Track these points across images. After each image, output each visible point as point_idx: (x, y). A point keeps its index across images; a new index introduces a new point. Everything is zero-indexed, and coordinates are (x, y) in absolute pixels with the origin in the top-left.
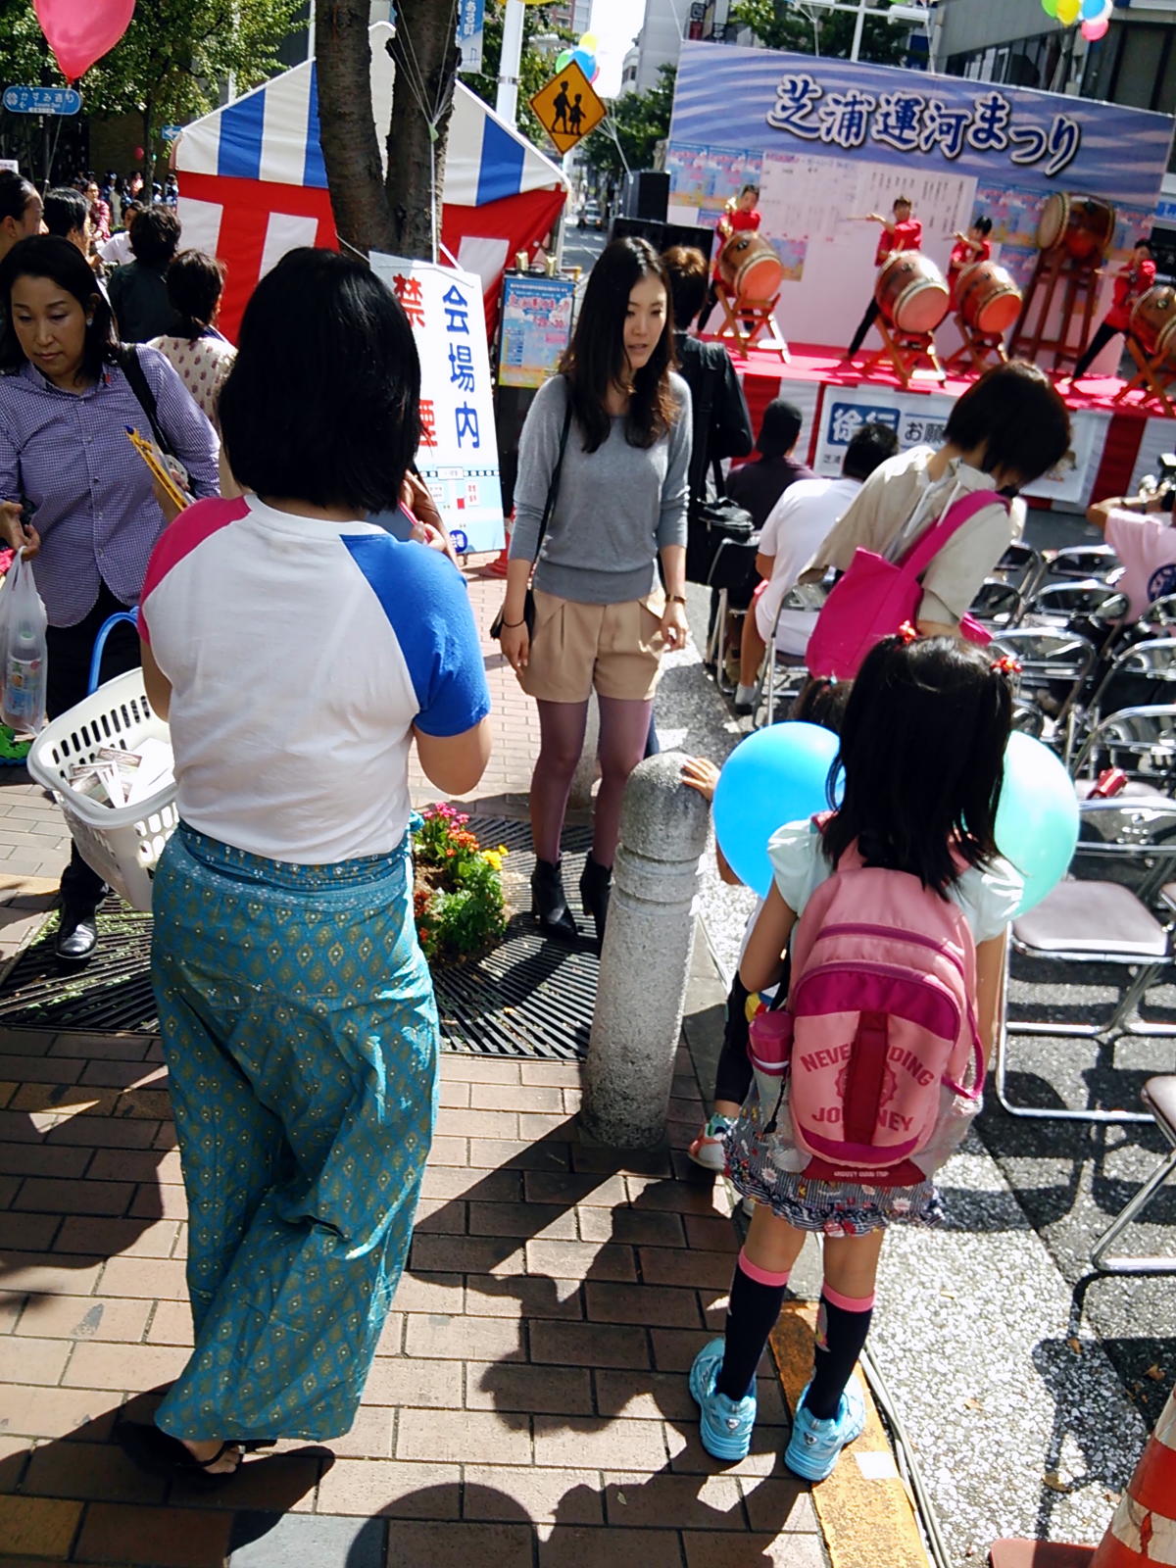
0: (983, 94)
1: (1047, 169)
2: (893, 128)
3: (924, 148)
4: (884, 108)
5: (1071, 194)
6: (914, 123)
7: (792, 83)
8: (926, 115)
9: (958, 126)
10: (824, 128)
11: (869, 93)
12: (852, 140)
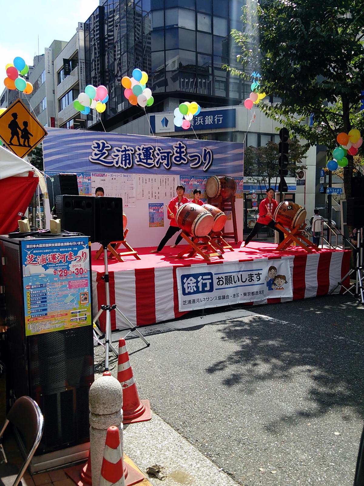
0: (175, 143)
1: (204, 168)
2: (143, 159)
3: (157, 166)
4: (138, 152)
6: (151, 157)
7: (98, 144)
8: (155, 153)
9: (168, 156)
10: (115, 161)
11: (131, 146)
12: (128, 166)
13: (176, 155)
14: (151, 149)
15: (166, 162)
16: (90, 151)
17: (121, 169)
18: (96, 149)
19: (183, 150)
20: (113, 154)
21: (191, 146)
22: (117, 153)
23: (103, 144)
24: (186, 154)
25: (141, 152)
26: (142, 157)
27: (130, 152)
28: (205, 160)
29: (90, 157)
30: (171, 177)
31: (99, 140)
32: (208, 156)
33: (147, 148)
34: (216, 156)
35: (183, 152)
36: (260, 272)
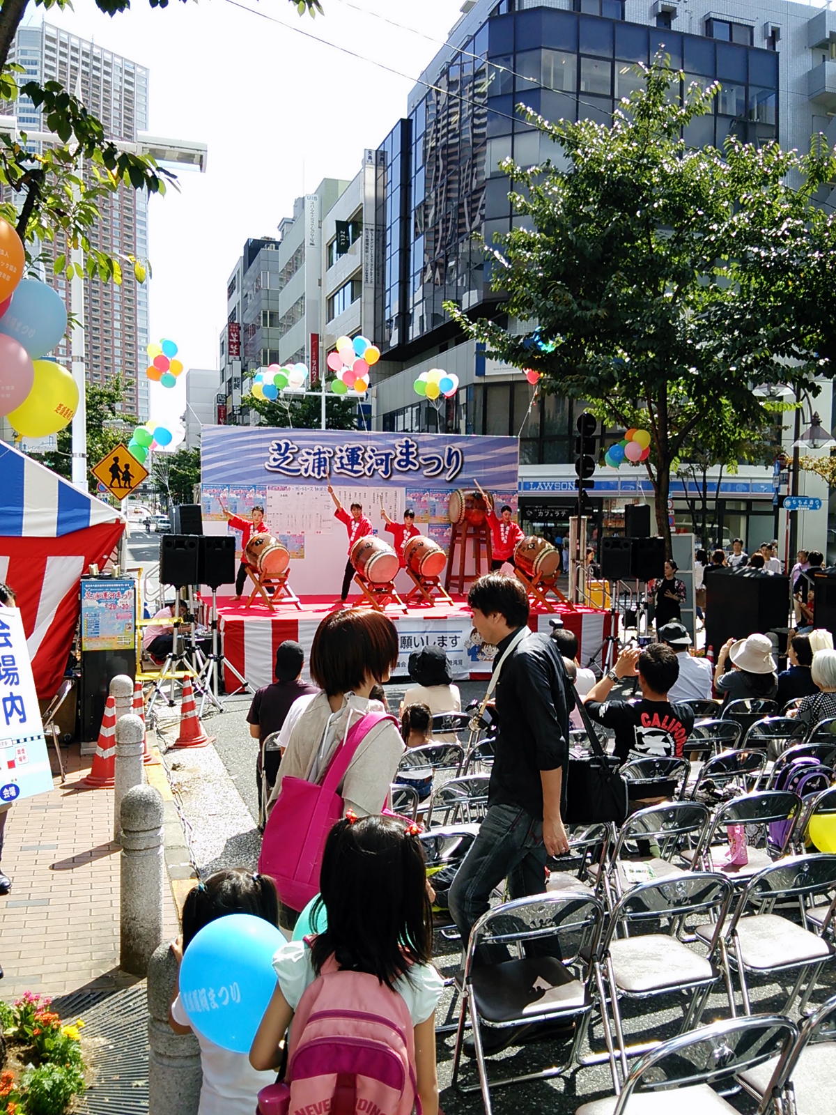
0: (400, 440)
1: (447, 477)
2: (347, 465)
3: (369, 474)
5: (464, 490)
6: (360, 461)
7: (278, 445)
8: (366, 456)
9: (387, 460)
10: (303, 469)
11: (328, 446)
12: (322, 474)
13: (400, 457)
14: (360, 449)
15: (383, 468)
16: (267, 454)
17: (311, 480)
18: (275, 453)
19: (411, 450)
20: (300, 459)
21: (425, 444)
22: (306, 457)
23: (287, 444)
24: (418, 455)
25: (344, 454)
26: (345, 461)
27: (327, 455)
28: (449, 464)
29: (267, 463)
30: (391, 490)
31: (280, 439)
32: (454, 457)
33: (353, 449)
34: (467, 459)
35: (413, 453)
36: (457, 635)
